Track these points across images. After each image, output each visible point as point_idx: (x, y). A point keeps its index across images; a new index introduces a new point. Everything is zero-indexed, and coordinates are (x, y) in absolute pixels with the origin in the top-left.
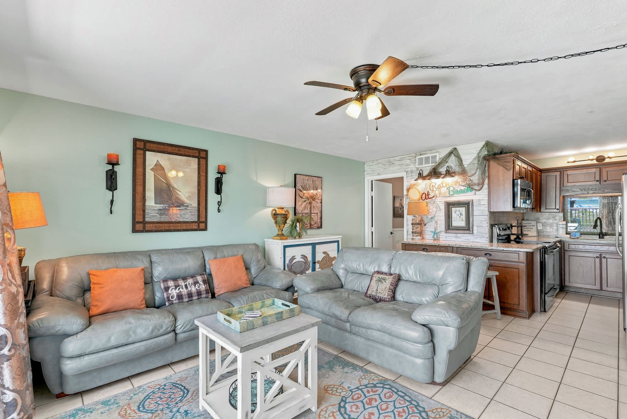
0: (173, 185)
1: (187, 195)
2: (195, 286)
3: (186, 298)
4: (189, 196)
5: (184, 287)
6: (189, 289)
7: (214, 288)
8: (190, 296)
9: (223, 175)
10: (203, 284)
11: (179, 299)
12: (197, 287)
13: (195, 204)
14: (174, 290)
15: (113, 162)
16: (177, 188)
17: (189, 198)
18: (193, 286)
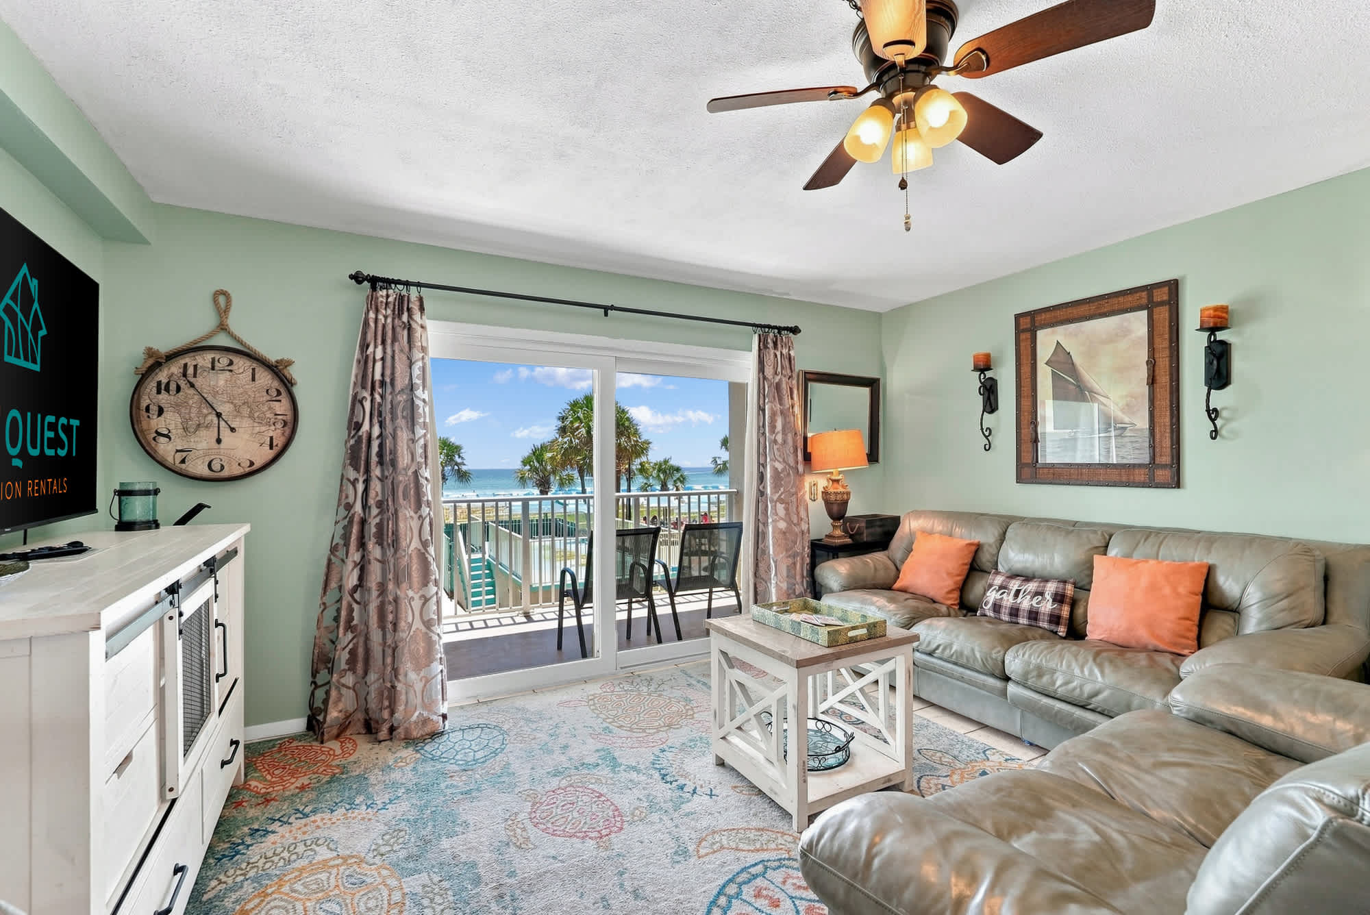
0: (1089, 385)
1: (1122, 403)
2: (1032, 598)
3: (1023, 617)
4: (1127, 405)
5: (1013, 593)
6: (1019, 600)
7: (1086, 622)
8: (1033, 615)
9: (1217, 333)
10: (1051, 600)
11: (1011, 614)
12: (1034, 602)
13: (1143, 423)
14: (995, 592)
15: (984, 365)
16: (1100, 391)
17: (1129, 408)
18: (1029, 597)
